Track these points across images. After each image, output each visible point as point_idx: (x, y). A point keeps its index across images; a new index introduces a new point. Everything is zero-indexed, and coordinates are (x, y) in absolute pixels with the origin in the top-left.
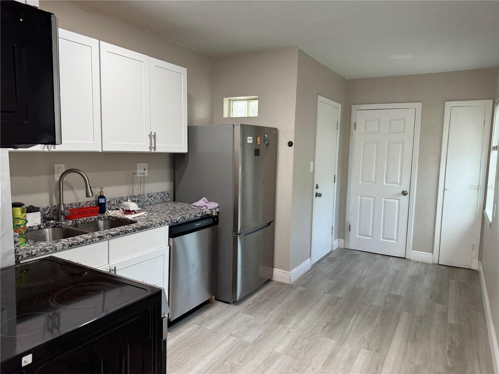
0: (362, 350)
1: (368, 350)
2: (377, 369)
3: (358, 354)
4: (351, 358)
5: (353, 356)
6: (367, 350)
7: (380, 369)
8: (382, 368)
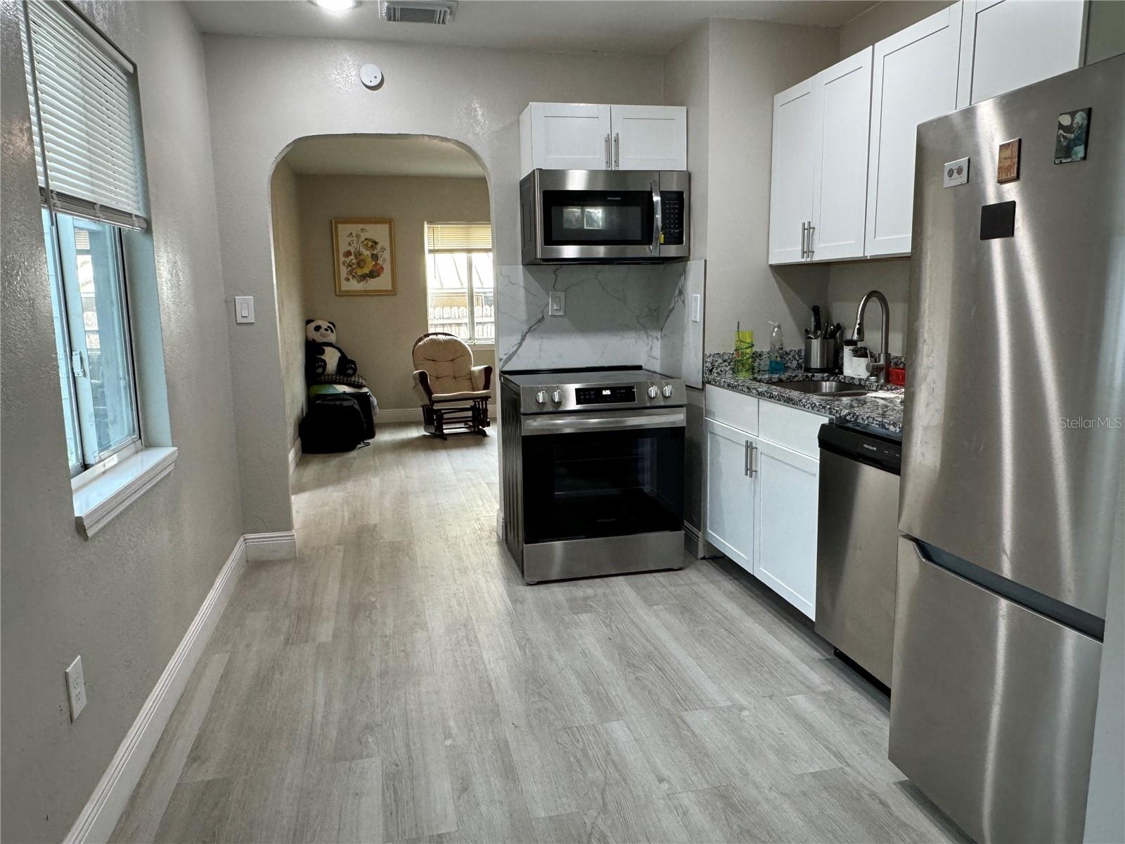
0: (454, 829)
1: (439, 836)
2: (395, 790)
3: (457, 807)
4: (465, 789)
5: (465, 796)
6: (443, 832)
7: (387, 794)
8: (384, 799)
